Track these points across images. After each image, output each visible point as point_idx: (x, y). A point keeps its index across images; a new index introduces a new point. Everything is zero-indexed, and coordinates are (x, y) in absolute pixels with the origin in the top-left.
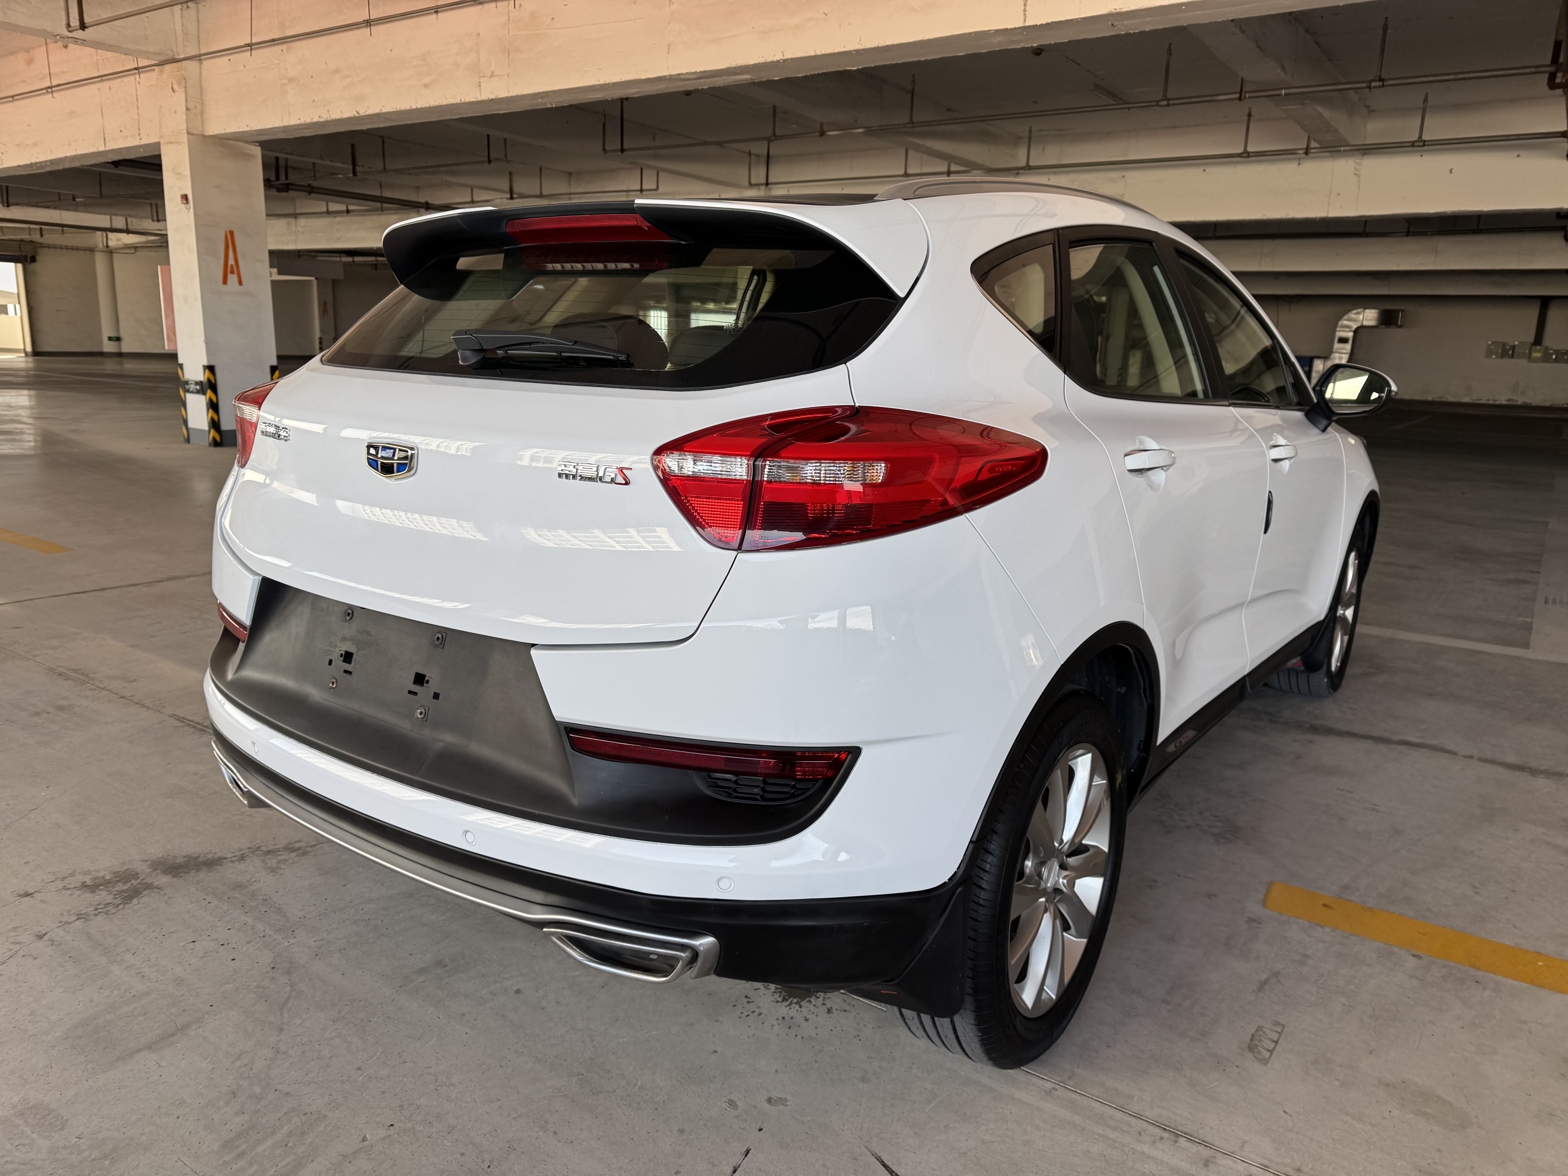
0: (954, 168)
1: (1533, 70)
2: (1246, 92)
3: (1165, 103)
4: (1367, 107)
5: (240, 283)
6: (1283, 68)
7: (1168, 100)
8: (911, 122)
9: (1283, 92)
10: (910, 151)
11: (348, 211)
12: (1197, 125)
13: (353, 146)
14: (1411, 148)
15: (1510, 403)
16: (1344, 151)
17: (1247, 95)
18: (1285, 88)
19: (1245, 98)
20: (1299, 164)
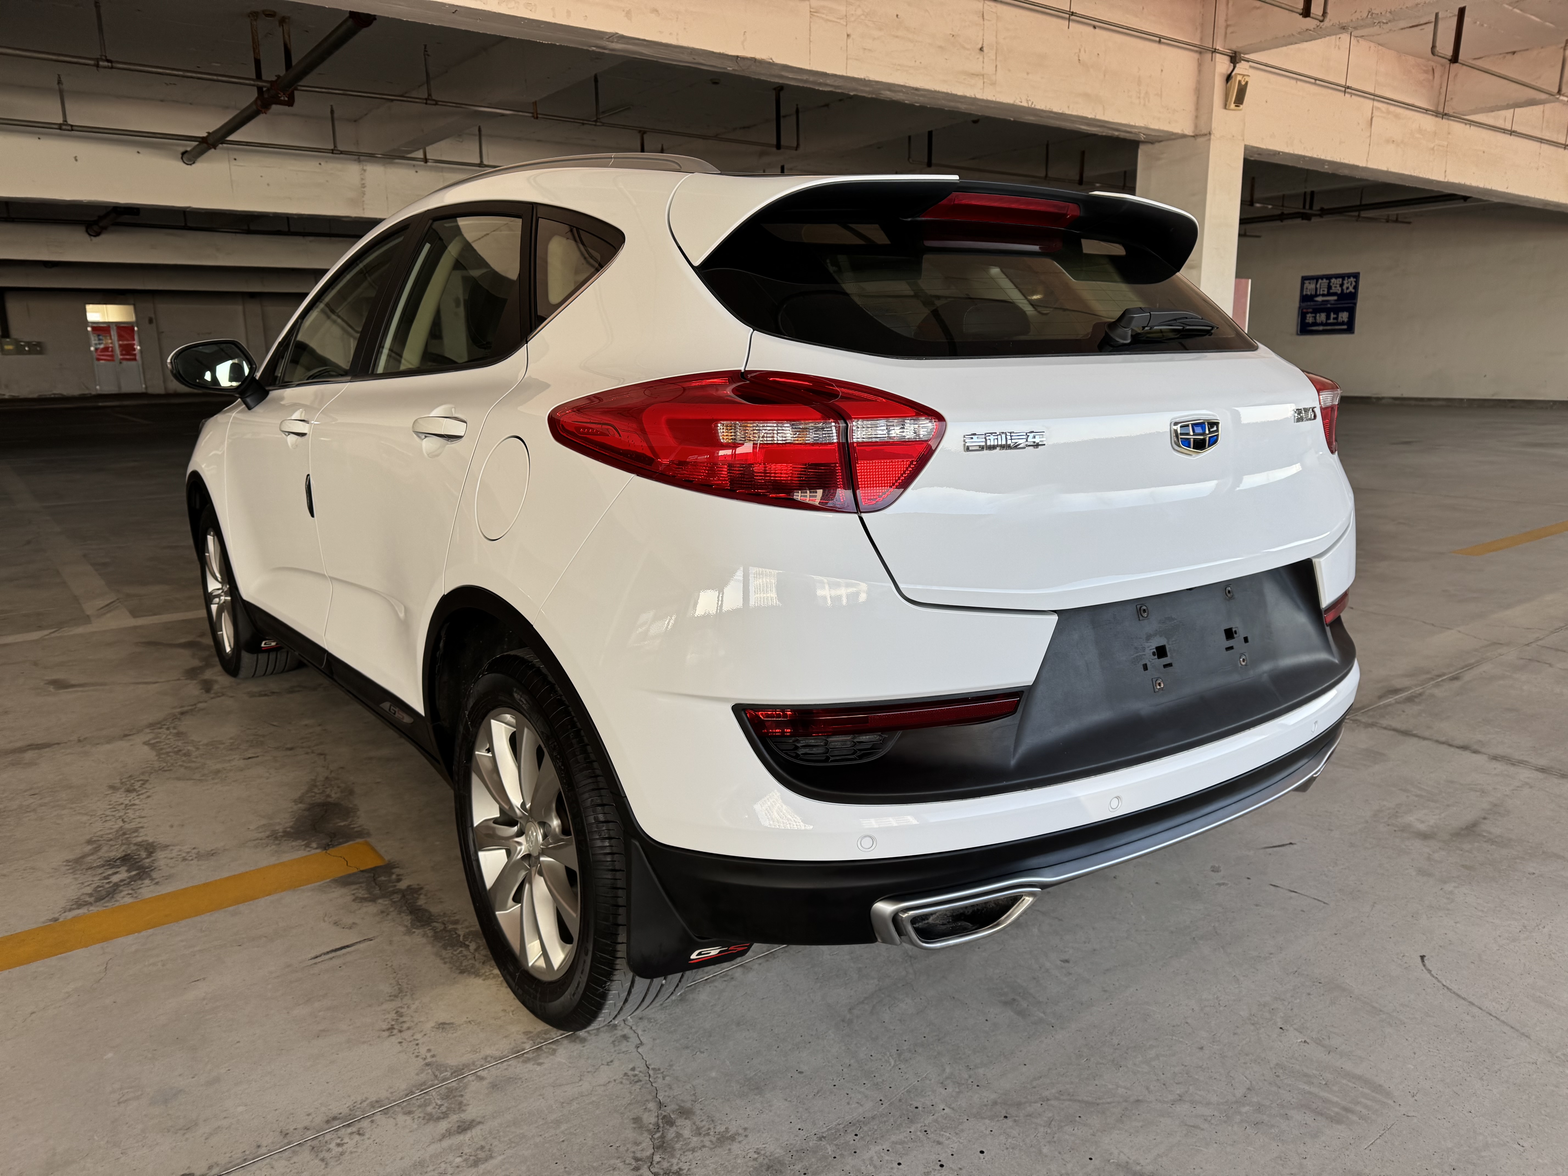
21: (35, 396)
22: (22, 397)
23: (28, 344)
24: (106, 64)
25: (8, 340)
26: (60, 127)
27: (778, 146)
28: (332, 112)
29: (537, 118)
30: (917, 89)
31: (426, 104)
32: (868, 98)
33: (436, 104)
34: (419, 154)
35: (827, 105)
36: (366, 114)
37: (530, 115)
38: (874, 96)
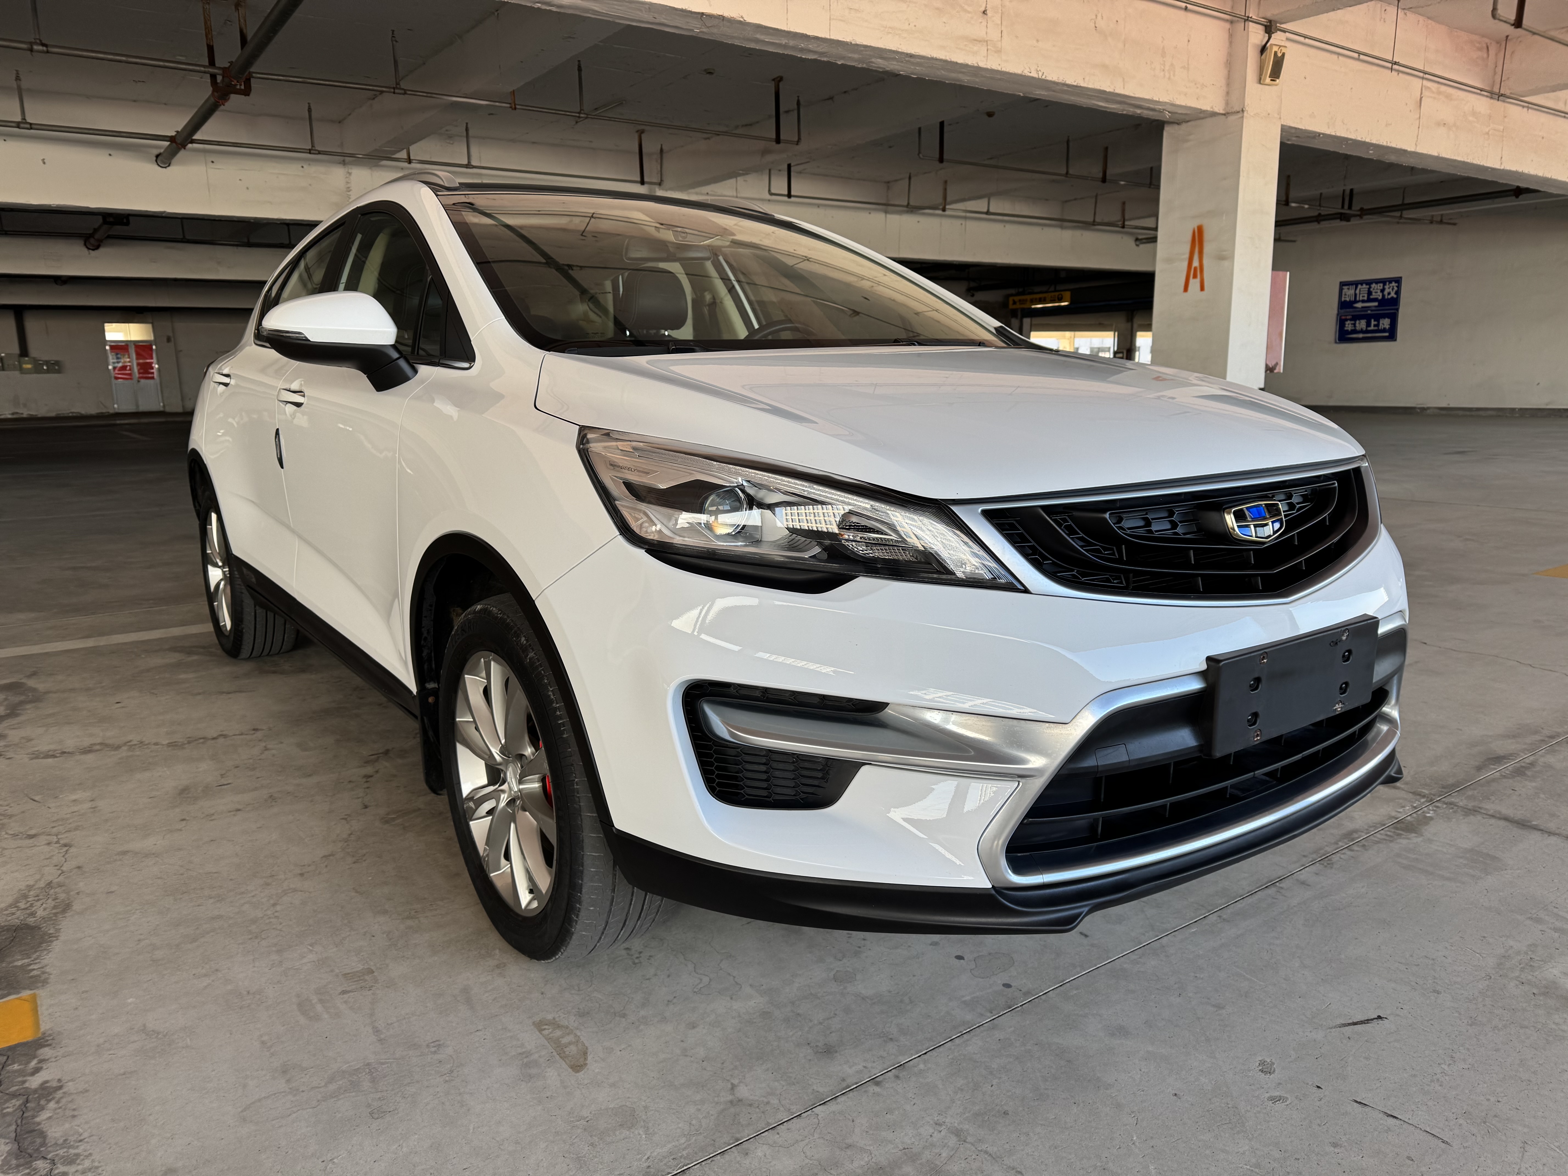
21: (53, 414)
22: (39, 416)
23: (47, 363)
24: (40, 48)
25: (26, 359)
26: (18, 125)
27: (778, 140)
28: (310, 110)
29: (515, 109)
30: (911, 56)
31: (394, 93)
32: (858, 68)
33: (405, 94)
34: (403, 155)
35: (831, 98)
36: (349, 115)
37: (508, 105)
38: (864, 66)
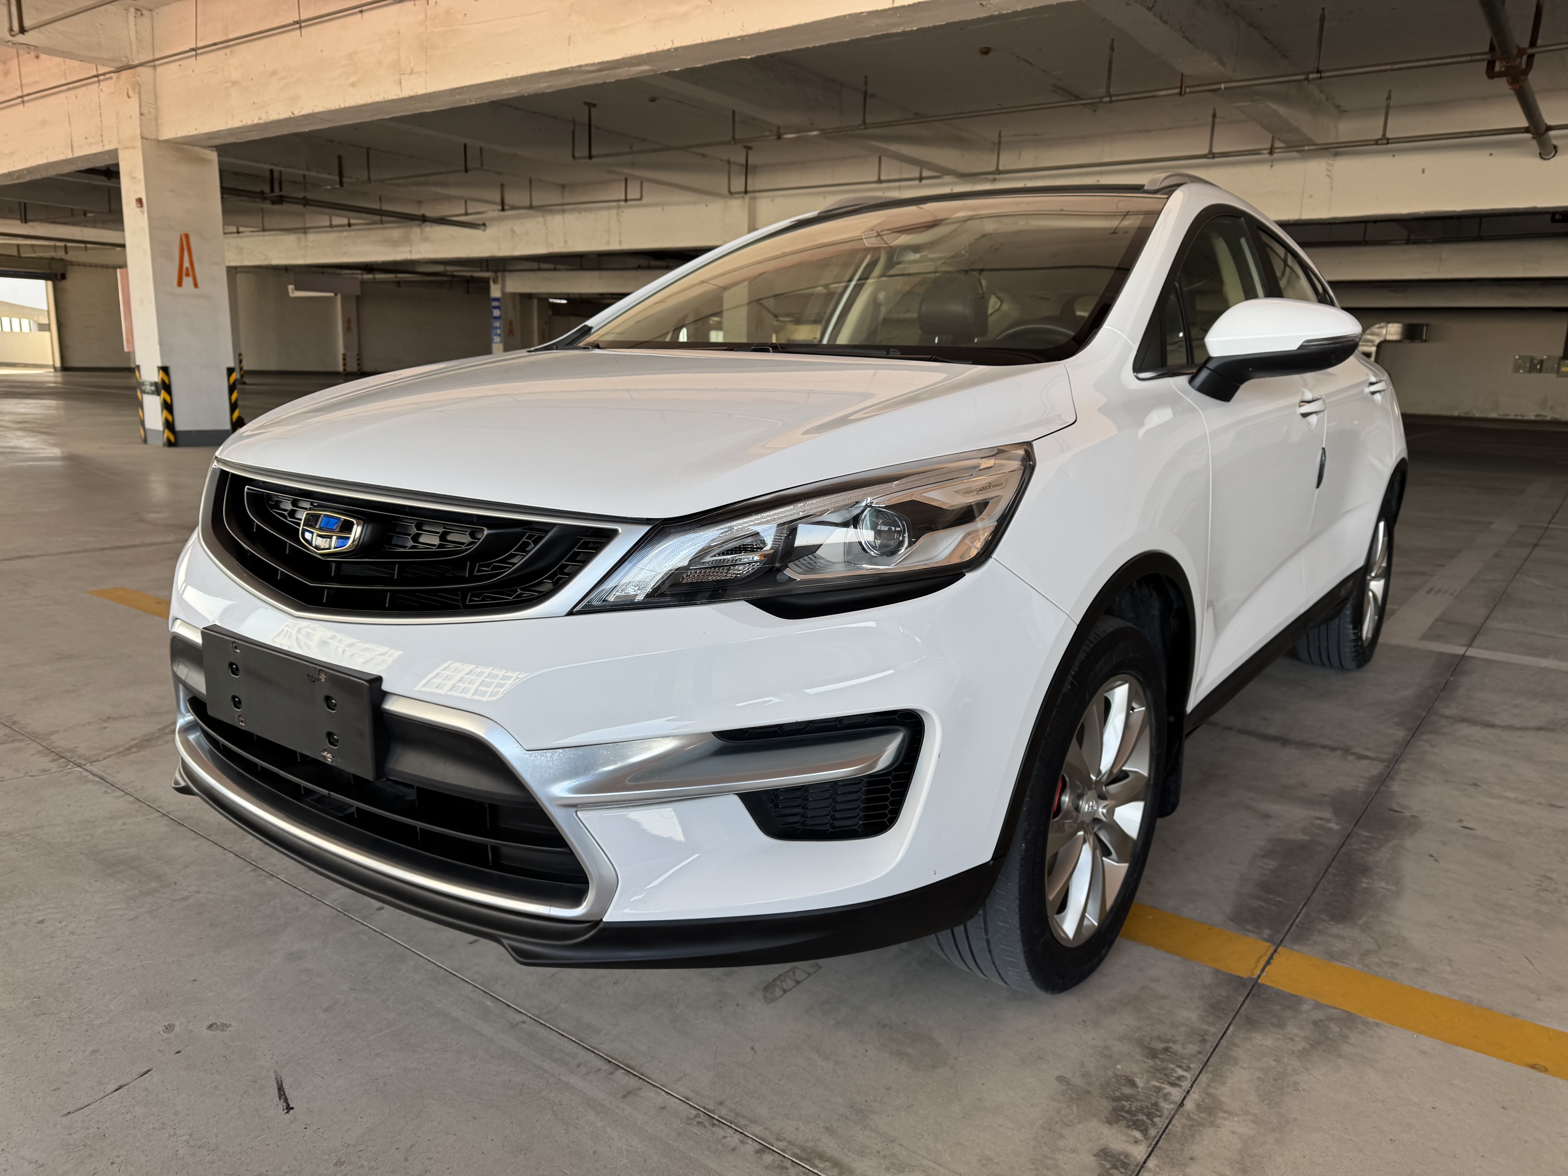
0: (926, 173)
1: (1469, 58)
2: (1186, 87)
3: (1107, 99)
4: (1337, 107)
5: (196, 285)
6: (1221, 62)
7: (1111, 96)
8: (864, 123)
9: (1223, 86)
10: (883, 158)
11: (349, 225)
12: (1170, 129)
13: (340, 158)
14: (1375, 147)
15: (1539, 418)
16: (1309, 150)
17: (1188, 90)
18: (1225, 82)
19: (1185, 93)
20: (1272, 166)
24: (1316, 75)
26: (1377, 142)
